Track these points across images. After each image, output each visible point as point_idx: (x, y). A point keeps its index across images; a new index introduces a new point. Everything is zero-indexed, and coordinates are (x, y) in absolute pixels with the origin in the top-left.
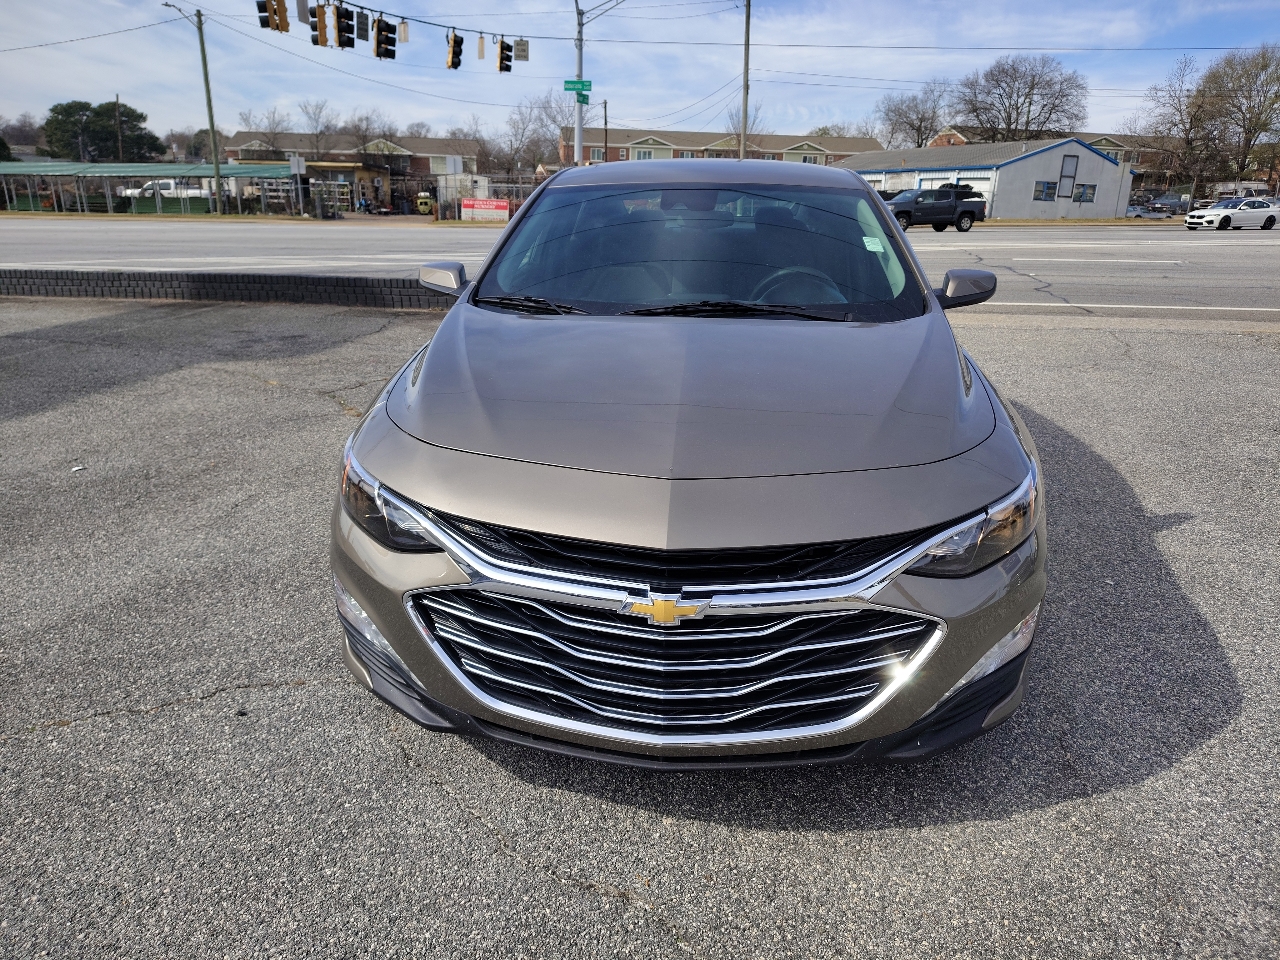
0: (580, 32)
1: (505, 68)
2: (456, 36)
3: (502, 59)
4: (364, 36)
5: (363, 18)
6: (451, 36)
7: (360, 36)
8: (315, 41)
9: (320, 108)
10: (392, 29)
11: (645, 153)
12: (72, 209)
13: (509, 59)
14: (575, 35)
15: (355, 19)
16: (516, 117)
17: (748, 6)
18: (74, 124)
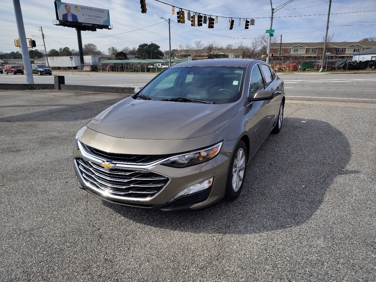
0: (272, 15)
1: (247, 28)
2: (232, 20)
3: (246, 25)
4: (205, 22)
5: (205, 17)
6: (231, 20)
7: (204, 23)
8: (192, 25)
9: (199, 42)
10: (213, 20)
11: (296, 50)
12: (137, 71)
13: (248, 25)
14: (271, 16)
15: (203, 18)
16: (254, 41)
17: (331, 1)
18: (144, 49)
